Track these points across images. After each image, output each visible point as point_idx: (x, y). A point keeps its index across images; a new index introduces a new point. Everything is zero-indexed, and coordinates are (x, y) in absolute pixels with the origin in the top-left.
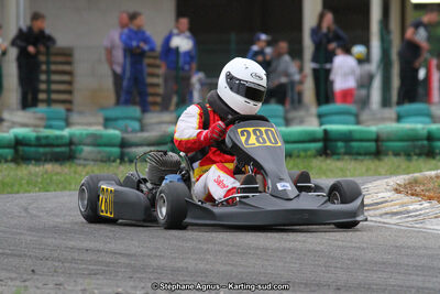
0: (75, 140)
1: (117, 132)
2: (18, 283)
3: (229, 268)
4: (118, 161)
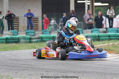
0: (19, 38)
1: (29, 36)
2: (7, 72)
3: (54, 68)
4: (29, 43)
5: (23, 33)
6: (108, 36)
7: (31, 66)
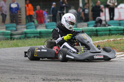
4: (10, 39)
5: (2, 27)
6: (108, 30)
7: (12, 68)
